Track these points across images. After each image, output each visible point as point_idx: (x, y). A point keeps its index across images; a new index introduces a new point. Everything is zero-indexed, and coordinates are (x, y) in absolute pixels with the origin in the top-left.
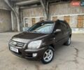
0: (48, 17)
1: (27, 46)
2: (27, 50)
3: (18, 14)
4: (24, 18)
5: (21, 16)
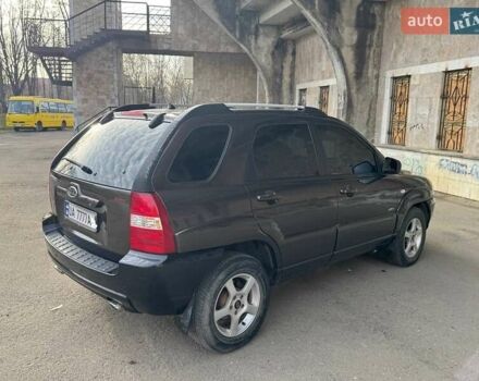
3: (269, 67)
4: (299, 87)
5: (286, 79)
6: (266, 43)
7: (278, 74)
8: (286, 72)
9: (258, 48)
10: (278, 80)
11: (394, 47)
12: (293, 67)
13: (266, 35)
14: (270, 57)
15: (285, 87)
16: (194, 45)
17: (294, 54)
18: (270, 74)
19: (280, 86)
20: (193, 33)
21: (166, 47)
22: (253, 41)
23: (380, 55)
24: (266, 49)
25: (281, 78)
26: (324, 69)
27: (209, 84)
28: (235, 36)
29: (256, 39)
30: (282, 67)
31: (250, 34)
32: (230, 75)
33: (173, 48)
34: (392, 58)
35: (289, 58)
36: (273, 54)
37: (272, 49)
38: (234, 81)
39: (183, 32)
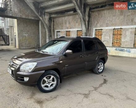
0: (88, 29)
1: (19, 68)
2: (18, 73)
3: (48, 24)
4: (56, 31)
5: (52, 28)
6: (47, 17)
7: (50, 27)
8: (52, 26)
9: (45, 19)
10: (50, 28)
11: (96, 22)
12: (54, 25)
13: (47, 15)
14: (48, 22)
15: (52, 30)
16: (21, 15)
17: (53, 21)
18: (48, 26)
19: (51, 30)
20: (20, 11)
21: (11, 15)
22: (44, 16)
23: (91, 24)
24: (47, 19)
25: (51, 28)
26: (67, 26)
27: (23, 28)
28: (39, 14)
29: (45, 16)
30: (51, 25)
31: (43, 14)
32: (29, 26)
33: (14, 16)
34: (95, 25)
35: (52, 23)
36: (49, 21)
37: (48, 19)
38: (30, 28)
39: (17, 11)
